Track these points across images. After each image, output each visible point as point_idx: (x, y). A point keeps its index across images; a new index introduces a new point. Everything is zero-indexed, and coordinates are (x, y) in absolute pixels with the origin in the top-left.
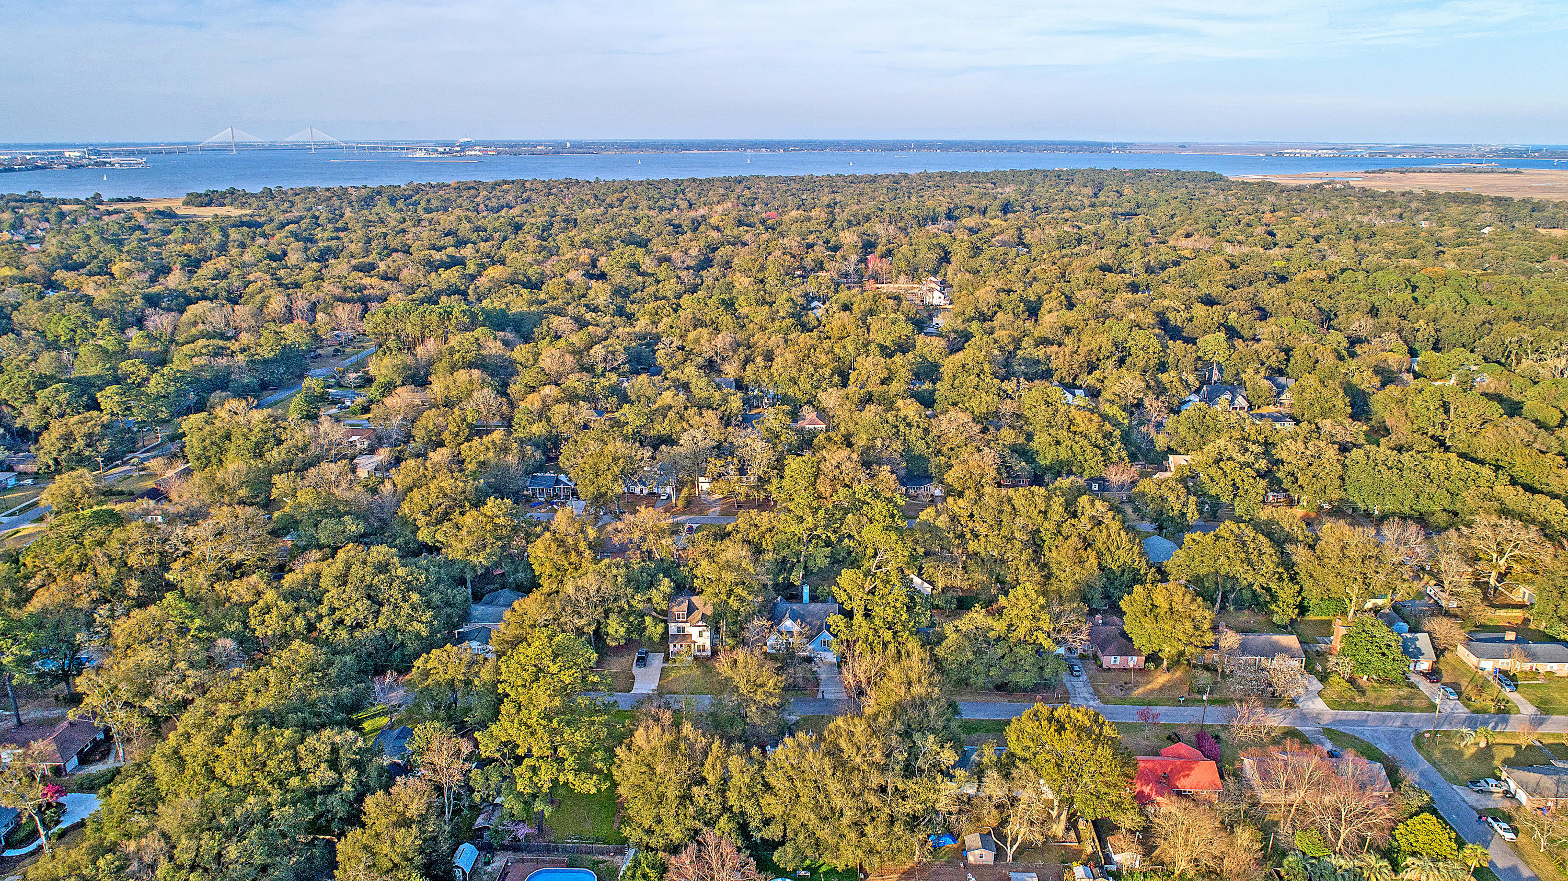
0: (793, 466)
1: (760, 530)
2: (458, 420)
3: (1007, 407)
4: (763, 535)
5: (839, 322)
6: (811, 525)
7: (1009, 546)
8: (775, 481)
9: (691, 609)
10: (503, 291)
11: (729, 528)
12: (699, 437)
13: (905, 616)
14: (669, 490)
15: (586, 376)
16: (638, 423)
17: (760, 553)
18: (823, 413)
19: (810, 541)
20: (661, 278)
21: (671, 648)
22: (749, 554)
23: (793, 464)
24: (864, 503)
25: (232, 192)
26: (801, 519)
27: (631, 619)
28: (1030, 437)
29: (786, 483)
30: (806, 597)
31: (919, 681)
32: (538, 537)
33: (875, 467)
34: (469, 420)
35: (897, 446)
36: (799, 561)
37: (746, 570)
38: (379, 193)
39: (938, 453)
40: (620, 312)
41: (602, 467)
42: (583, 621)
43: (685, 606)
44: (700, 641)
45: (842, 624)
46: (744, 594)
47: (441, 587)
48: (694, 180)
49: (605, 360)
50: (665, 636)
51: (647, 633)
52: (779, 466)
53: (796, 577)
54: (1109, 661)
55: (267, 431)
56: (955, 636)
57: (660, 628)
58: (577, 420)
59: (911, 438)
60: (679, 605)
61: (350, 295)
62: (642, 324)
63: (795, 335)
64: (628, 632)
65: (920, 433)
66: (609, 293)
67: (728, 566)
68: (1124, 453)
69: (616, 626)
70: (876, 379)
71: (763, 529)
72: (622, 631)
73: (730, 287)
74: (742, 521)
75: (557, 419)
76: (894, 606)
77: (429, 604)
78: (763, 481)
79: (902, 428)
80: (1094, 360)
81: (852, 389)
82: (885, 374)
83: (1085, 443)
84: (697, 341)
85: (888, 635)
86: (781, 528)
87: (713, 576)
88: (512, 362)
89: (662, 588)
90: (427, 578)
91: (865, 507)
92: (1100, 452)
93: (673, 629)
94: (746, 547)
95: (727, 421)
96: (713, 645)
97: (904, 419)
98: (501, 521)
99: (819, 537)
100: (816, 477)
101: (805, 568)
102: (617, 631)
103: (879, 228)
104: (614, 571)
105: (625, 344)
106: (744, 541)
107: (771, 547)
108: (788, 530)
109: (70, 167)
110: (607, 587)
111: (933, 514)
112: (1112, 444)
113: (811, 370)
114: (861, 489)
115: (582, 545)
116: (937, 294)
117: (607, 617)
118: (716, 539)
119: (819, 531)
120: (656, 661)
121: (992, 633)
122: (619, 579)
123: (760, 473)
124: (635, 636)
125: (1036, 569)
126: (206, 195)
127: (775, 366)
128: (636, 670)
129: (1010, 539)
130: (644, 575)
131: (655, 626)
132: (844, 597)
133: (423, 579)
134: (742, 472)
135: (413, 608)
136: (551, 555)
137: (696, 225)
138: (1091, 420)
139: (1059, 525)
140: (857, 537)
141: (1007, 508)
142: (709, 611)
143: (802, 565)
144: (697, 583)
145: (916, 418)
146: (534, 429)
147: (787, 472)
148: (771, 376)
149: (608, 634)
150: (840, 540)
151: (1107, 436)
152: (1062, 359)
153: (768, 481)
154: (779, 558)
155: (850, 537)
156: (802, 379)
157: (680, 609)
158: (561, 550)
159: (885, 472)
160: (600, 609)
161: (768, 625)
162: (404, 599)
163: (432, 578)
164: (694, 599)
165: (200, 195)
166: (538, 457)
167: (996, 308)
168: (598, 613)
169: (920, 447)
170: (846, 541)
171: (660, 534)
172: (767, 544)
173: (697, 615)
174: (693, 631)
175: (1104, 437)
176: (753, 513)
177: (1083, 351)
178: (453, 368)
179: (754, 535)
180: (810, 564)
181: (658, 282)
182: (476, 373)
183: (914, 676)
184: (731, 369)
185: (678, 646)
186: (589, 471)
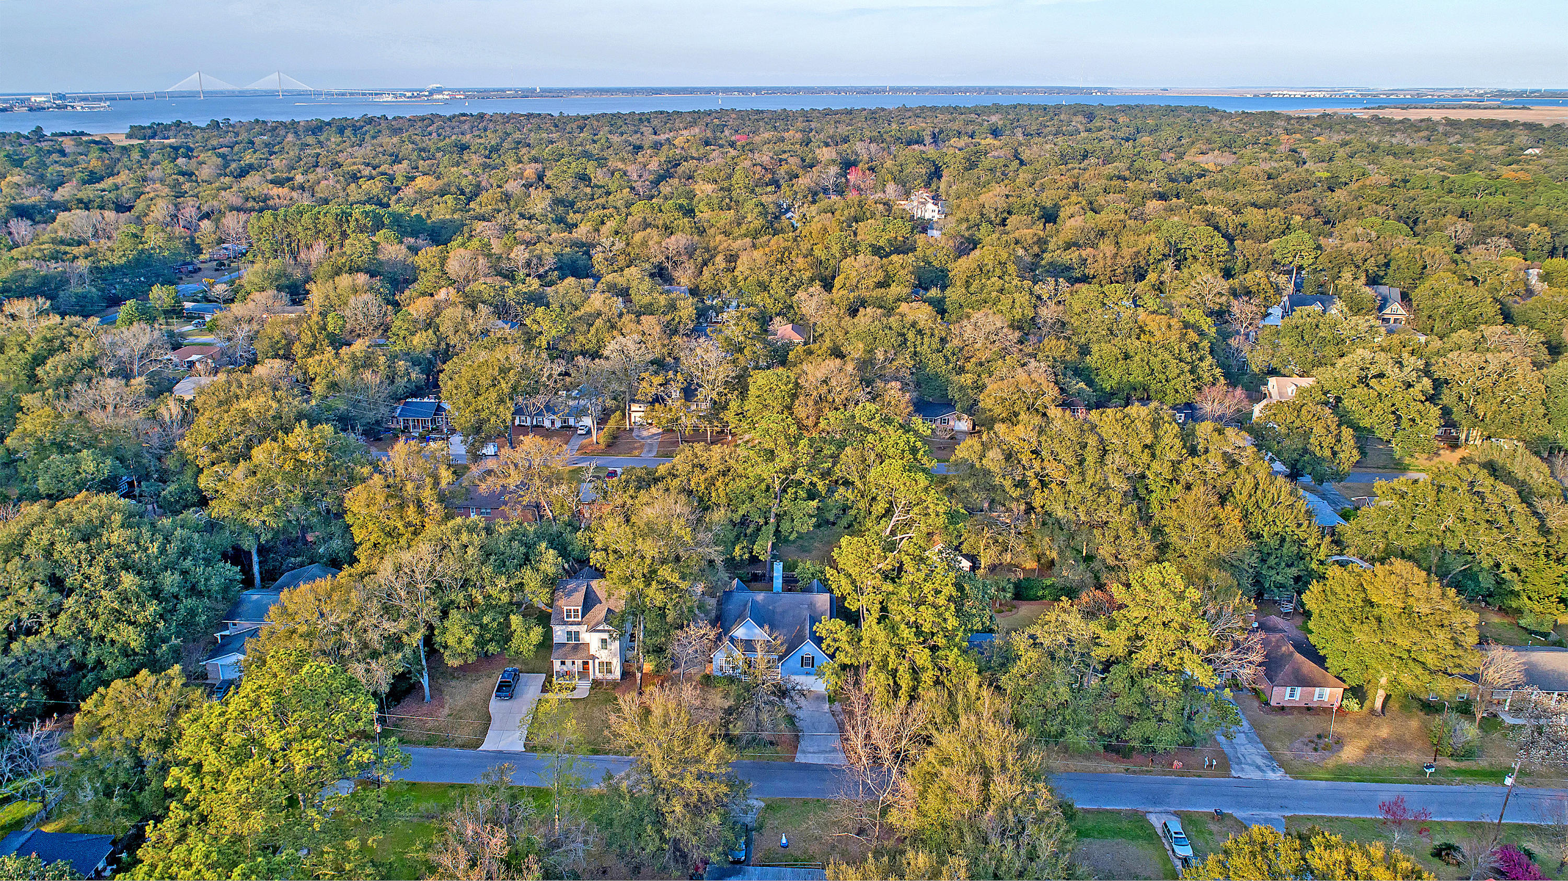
0: (760, 382)
1: (708, 474)
2: (315, 327)
3: (1048, 313)
4: (712, 482)
5: (819, 225)
6: (786, 464)
7: (1102, 499)
8: (734, 405)
9: (590, 601)
10: (429, 202)
11: (662, 470)
12: (632, 346)
13: (952, 622)
14: (587, 421)
15: (498, 281)
16: (554, 333)
17: (706, 509)
18: (800, 325)
19: (784, 491)
20: (613, 189)
21: (557, 665)
22: (687, 510)
23: (759, 380)
24: (868, 431)
25: (178, 124)
26: (771, 455)
27: (485, 620)
28: (1085, 351)
29: (751, 405)
30: (778, 583)
31: (1003, 767)
32: (364, 480)
33: (879, 384)
34: (330, 328)
35: (905, 360)
36: (766, 523)
37: (679, 538)
38: (329, 124)
39: (961, 370)
40: (560, 220)
41: (485, 382)
42: (403, 624)
43: (580, 596)
44: (604, 656)
45: (843, 636)
46: (674, 579)
47: (188, 563)
48: (662, 113)
49: (529, 265)
50: (546, 645)
51: (514, 643)
52: (740, 384)
53: (763, 547)
54: (1282, 695)
55: (51, 341)
56: (1033, 654)
57: (536, 634)
58: (472, 327)
59: (924, 349)
60: (569, 594)
61: (250, 204)
62: (582, 232)
63: (766, 238)
64: (480, 642)
65: (935, 343)
66: (548, 201)
67: (651, 530)
68: (1218, 371)
69: (460, 633)
70: (871, 282)
71: (713, 472)
72: (469, 641)
73: (691, 195)
74: (681, 460)
75: (446, 327)
76: (934, 606)
77: (156, 593)
78: (719, 407)
79: (911, 335)
80: (1142, 264)
81: (837, 294)
82: (880, 276)
83: (1167, 356)
84: (644, 243)
85: (923, 657)
86: (740, 470)
87: (624, 548)
88: (415, 268)
89: (543, 567)
90: (163, 551)
91: (870, 438)
92: (1187, 368)
93: (559, 633)
94: (683, 498)
95: (671, 330)
96: (625, 662)
97: (913, 325)
98: (309, 457)
99: (799, 483)
100: (794, 396)
101: (777, 532)
102: (460, 641)
103: (860, 147)
104: (465, 537)
105: (558, 249)
106: (683, 490)
107: (724, 501)
108: (751, 472)
109: (31, 110)
110: (449, 567)
111: (978, 447)
112: (1201, 359)
113: (785, 273)
114: (864, 411)
115: (427, 494)
116: (930, 206)
117: (445, 614)
118: (638, 488)
119: (800, 474)
120: (531, 687)
121: (1099, 651)
122: (470, 550)
123: (714, 395)
124: (492, 648)
125: (1147, 537)
126: (150, 128)
127: (740, 268)
128: (496, 706)
129: (1103, 489)
130: (515, 544)
131: (527, 631)
132: (846, 587)
133: (154, 549)
134: (689, 393)
135: (124, 598)
136: (374, 510)
137: (657, 146)
138: (1169, 326)
139: (1175, 465)
140: (858, 484)
141: (1092, 441)
142: (619, 605)
143: (772, 528)
144: (596, 558)
145: (930, 323)
146: (416, 340)
147: (753, 391)
148: (734, 282)
149: (446, 647)
150: (831, 491)
151: (1194, 347)
152: (1101, 263)
153: (725, 408)
154: (737, 518)
155: (847, 483)
156: (774, 284)
157: (571, 603)
158: (393, 502)
159: (893, 390)
160: (433, 603)
161: (712, 636)
162: (110, 584)
163: (172, 548)
164: (595, 584)
165: (144, 128)
166: (413, 376)
167: (1005, 215)
168: (429, 609)
169: (936, 364)
170: (841, 489)
171: (553, 479)
172: (719, 493)
173: (599, 612)
174: (592, 640)
175: (1190, 349)
176: (699, 447)
177: (1127, 252)
178: (338, 272)
179: (698, 481)
180: (785, 526)
181: (608, 193)
182: (362, 278)
183: (992, 755)
184: (684, 277)
185: (568, 662)
186: (466, 388)
